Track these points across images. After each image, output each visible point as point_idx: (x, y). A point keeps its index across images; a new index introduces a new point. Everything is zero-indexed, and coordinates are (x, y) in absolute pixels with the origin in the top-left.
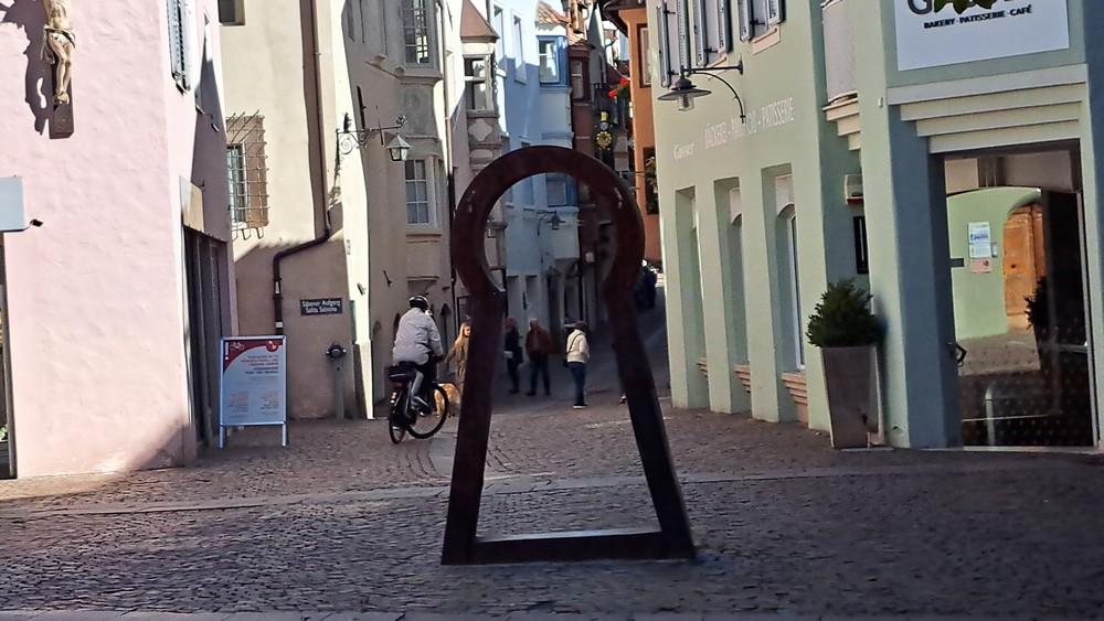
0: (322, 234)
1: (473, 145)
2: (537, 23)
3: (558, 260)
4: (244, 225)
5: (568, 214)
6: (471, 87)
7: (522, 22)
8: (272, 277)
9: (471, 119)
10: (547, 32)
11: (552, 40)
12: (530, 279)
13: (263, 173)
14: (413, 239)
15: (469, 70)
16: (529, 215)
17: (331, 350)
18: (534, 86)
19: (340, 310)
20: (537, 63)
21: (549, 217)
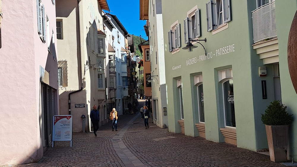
0: (80, 89)
1: (110, 73)
2: (121, 51)
3: (124, 96)
4: (62, 86)
5: (126, 87)
6: (110, 61)
7: (119, 50)
8: (68, 99)
9: (110, 67)
10: (123, 53)
11: (124, 54)
12: (119, 100)
13: (67, 74)
14: (99, 91)
15: (109, 58)
16: (120, 87)
17: (82, 116)
18: (120, 63)
19: (84, 107)
20: (121, 59)
21: (123, 88)
